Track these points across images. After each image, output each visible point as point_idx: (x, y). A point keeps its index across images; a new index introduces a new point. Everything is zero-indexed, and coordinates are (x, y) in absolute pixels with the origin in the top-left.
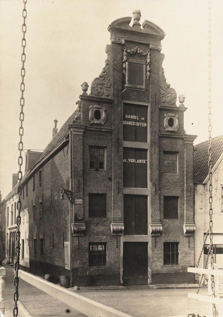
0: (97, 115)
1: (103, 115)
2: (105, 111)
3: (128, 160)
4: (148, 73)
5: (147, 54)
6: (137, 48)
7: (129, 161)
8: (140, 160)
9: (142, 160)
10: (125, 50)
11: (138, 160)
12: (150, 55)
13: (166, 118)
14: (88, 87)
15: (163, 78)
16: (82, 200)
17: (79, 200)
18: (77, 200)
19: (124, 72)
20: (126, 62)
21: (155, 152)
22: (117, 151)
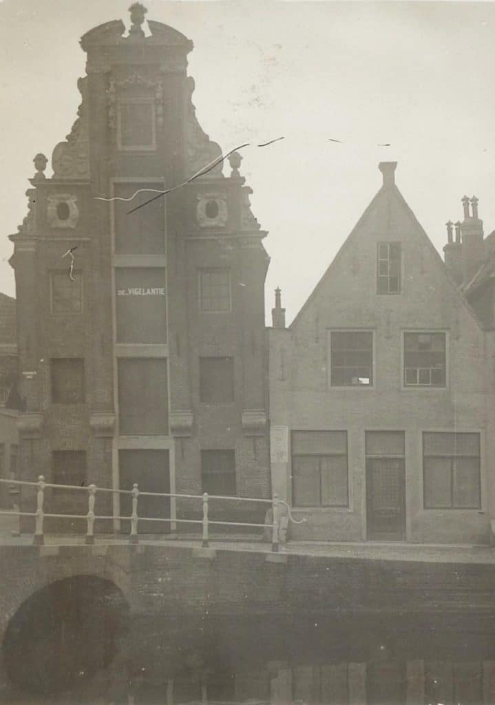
0: (63, 211)
1: (74, 211)
2: (76, 203)
3: (127, 292)
4: (161, 120)
5: (157, 85)
6: (136, 76)
7: (130, 293)
8: (152, 290)
9: (157, 289)
10: (112, 83)
11: (149, 290)
12: (162, 84)
13: (200, 203)
14: (47, 161)
16: (35, 373)
17: (31, 373)
18: (27, 373)
19: (112, 124)
20: (114, 105)
21: (177, 272)
22: (102, 276)
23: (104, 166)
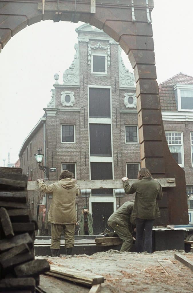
4: (109, 63)
5: (108, 48)
6: (99, 44)
10: (89, 46)
12: (110, 48)
13: (126, 97)
15: (122, 65)
16: (55, 169)
17: (54, 169)
18: (52, 169)
19: (89, 63)
20: (90, 55)
21: (117, 126)
22: (84, 127)
23: (86, 80)
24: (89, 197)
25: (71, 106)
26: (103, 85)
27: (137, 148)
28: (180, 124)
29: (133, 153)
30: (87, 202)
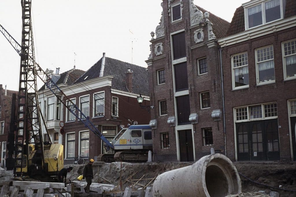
1: (162, 48)
2: (162, 45)
13: (195, 35)
15: (192, 7)
17: (153, 106)
19: (170, 15)
20: (170, 8)
21: (189, 62)
22: (169, 69)
23: (168, 30)
24: (175, 126)
25: (161, 55)
26: (180, 29)
27: (206, 77)
28: (244, 45)
29: (203, 82)
30: (174, 130)
